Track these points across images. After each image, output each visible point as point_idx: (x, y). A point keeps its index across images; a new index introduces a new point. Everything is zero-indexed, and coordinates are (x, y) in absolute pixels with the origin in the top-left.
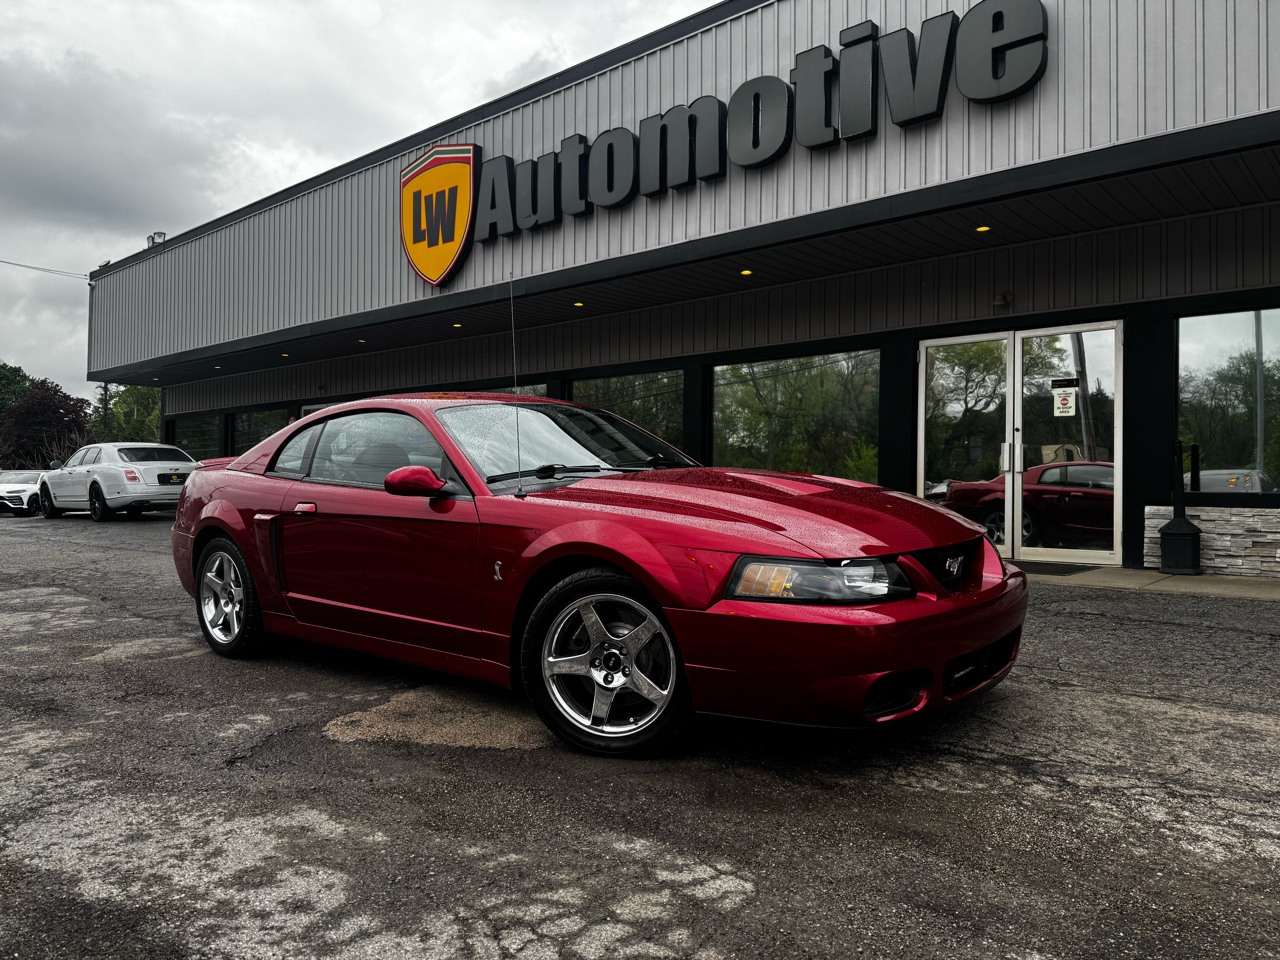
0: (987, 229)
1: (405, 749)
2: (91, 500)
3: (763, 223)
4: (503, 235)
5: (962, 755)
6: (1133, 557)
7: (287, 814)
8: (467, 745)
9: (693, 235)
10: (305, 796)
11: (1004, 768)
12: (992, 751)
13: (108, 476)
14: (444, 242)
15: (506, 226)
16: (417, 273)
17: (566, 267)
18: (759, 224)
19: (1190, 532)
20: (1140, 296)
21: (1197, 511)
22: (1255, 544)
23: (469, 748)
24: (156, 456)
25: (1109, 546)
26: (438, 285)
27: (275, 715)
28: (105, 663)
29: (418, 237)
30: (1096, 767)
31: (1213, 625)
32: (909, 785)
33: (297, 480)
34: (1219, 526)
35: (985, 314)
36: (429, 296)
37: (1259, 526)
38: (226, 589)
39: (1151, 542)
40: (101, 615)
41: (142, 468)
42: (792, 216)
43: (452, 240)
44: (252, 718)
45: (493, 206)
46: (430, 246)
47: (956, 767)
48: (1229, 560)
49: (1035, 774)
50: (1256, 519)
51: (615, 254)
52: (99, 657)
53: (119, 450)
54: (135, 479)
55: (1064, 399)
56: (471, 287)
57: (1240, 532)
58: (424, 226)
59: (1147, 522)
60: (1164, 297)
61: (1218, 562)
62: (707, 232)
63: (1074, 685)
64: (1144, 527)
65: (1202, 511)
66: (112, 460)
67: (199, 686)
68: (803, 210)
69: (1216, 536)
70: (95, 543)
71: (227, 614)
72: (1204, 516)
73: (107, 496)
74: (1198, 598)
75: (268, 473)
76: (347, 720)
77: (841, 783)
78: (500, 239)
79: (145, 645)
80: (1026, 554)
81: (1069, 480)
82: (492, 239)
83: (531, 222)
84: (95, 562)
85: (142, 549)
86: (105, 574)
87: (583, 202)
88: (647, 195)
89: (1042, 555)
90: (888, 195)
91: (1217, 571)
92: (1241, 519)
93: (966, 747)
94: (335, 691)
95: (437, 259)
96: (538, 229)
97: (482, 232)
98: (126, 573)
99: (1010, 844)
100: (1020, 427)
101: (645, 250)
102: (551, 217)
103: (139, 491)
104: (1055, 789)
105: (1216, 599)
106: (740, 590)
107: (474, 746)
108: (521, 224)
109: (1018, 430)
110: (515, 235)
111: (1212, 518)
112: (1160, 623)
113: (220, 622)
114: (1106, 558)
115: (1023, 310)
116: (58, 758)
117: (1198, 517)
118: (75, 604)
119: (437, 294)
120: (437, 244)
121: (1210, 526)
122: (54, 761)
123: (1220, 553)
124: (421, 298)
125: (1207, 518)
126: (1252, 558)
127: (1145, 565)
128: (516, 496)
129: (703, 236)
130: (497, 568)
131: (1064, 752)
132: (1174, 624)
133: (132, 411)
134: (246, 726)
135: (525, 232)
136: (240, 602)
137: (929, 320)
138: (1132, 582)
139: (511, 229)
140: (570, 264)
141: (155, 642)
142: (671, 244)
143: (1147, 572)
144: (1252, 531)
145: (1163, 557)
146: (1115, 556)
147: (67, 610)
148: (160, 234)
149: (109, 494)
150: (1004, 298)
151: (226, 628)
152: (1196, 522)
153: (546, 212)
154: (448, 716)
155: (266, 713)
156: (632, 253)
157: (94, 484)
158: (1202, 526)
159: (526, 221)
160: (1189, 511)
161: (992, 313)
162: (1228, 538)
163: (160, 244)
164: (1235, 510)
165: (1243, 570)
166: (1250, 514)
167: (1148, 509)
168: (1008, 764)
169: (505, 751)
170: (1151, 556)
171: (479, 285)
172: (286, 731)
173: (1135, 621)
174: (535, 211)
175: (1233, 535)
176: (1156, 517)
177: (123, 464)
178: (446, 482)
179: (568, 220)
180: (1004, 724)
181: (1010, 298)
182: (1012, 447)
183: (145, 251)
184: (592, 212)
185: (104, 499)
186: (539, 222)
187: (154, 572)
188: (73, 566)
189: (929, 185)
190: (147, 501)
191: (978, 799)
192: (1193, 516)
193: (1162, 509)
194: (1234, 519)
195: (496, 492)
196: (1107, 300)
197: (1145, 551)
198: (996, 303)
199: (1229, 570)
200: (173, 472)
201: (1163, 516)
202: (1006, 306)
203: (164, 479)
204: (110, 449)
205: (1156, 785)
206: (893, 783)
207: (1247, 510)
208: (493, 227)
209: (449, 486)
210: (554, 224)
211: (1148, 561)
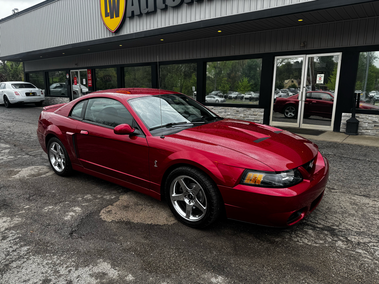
0: (302, 20)
1: (129, 225)
2: (4, 101)
3: (227, 15)
4: (136, 15)
5: (311, 226)
6: (337, 128)
7: (96, 265)
8: (150, 223)
9: (203, 18)
10: (101, 254)
11: (326, 232)
12: (320, 224)
13: (9, 93)
14: (116, 17)
15: (137, 12)
16: (107, 28)
17: (158, 28)
18: (225, 16)
19: (356, 122)
20: (348, 45)
21: (358, 115)
22: (375, 126)
23: (150, 224)
24: (24, 86)
25: (330, 125)
26: (114, 32)
27: (82, 207)
28: (20, 179)
29: (107, 15)
30: (356, 232)
31: (370, 160)
32: (298, 241)
33: (80, 121)
34: (364, 120)
35: (297, 48)
36: (111, 36)
37: (377, 121)
38: (58, 153)
39: (343, 124)
40: (15, 154)
41: (20, 91)
42: (237, 14)
43: (119, 16)
44: (74, 209)
45: (132, 5)
46: (111, 18)
47: (310, 232)
48: (366, 130)
49: (337, 236)
50: (376, 118)
51: (175, 24)
52: (17, 176)
53: (12, 84)
54: (18, 94)
55: (320, 78)
56: (125, 33)
57: (371, 122)
58: (109, 11)
59: (342, 118)
60: (356, 45)
61: (363, 131)
62: (207, 18)
63: (336, 189)
64: (341, 119)
65: (360, 115)
66: (9, 88)
67: (54, 191)
68: (241, 12)
69: (363, 123)
70: (8, 118)
71: (59, 162)
72: (360, 117)
73: (9, 100)
74: (361, 146)
75: (69, 117)
76: (107, 210)
77: (276, 240)
78: (135, 17)
79: (32, 169)
80: (303, 126)
81: (312, 97)
82: (132, 17)
83: (146, 11)
84: (9, 127)
85: (24, 121)
86: (14, 133)
87: (164, 4)
88: (186, 3)
89: (308, 127)
90: (271, 8)
91: (362, 134)
92: (372, 118)
93: (311, 222)
94: (100, 193)
95: (114, 23)
96: (148, 14)
97: (129, 14)
98: (20, 133)
99: (340, 273)
100: (305, 87)
101: (186, 23)
102: (153, 10)
103: (20, 98)
104: (345, 243)
105: (366, 147)
106: (246, 181)
107: (152, 224)
108: (142, 12)
109: (304, 87)
110: (140, 15)
111: (363, 118)
112: (353, 159)
113: (57, 164)
114: (328, 128)
115: (309, 48)
116: (11, 233)
117: (358, 117)
118: (6, 148)
119: (114, 36)
120: (113, 18)
121: (362, 120)
122: (11, 235)
123: (364, 128)
124: (108, 36)
125: (362, 117)
126: (373, 130)
127: (340, 131)
128: (161, 138)
129: (206, 19)
130: (155, 163)
131: (343, 224)
132: (358, 159)
133: (13, 65)
134: (74, 214)
135: (144, 15)
136: (63, 159)
137: (278, 50)
138: (339, 139)
139: (139, 13)
140: (160, 27)
141: (35, 168)
142: (195, 21)
143: (341, 134)
144: (375, 122)
145: (347, 129)
146: (331, 128)
147: (3, 151)
148: (16, 9)
149: (10, 99)
150: (304, 44)
151: (59, 166)
152: (357, 119)
153: (151, 8)
154: (140, 207)
155: (79, 206)
156: (181, 24)
157: (5, 95)
158: (359, 120)
159: (144, 11)
160: (356, 115)
161: (299, 48)
162: (367, 124)
163: (17, 13)
164: (370, 115)
165: (370, 134)
166: (375, 117)
167: (343, 114)
168: (328, 231)
169: (162, 226)
170: (343, 128)
171: (128, 33)
172: (87, 216)
173: (345, 158)
174: (147, 7)
175: (369, 123)
176: (346, 117)
177: (13, 89)
178: (135, 130)
179: (159, 11)
180: (320, 210)
181: (306, 44)
182: (302, 93)
183: (12, 15)
184: (167, 8)
185: (9, 101)
186: (149, 11)
187: (29, 132)
188: (2, 129)
189: (285, 5)
190: (23, 102)
191: (322, 248)
192: (357, 117)
193: (348, 114)
194: (369, 118)
195: (153, 135)
196: (337, 46)
197: (341, 127)
198: (301, 45)
199: (366, 133)
200: (30, 92)
201: (348, 116)
202: (304, 46)
203: (28, 94)
204: (8, 84)
205: (377, 241)
206: (293, 241)
207: (374, 115)
208: (133, 12)
209: (136, 131)
210: (154, 12)
211: (341, 130)
